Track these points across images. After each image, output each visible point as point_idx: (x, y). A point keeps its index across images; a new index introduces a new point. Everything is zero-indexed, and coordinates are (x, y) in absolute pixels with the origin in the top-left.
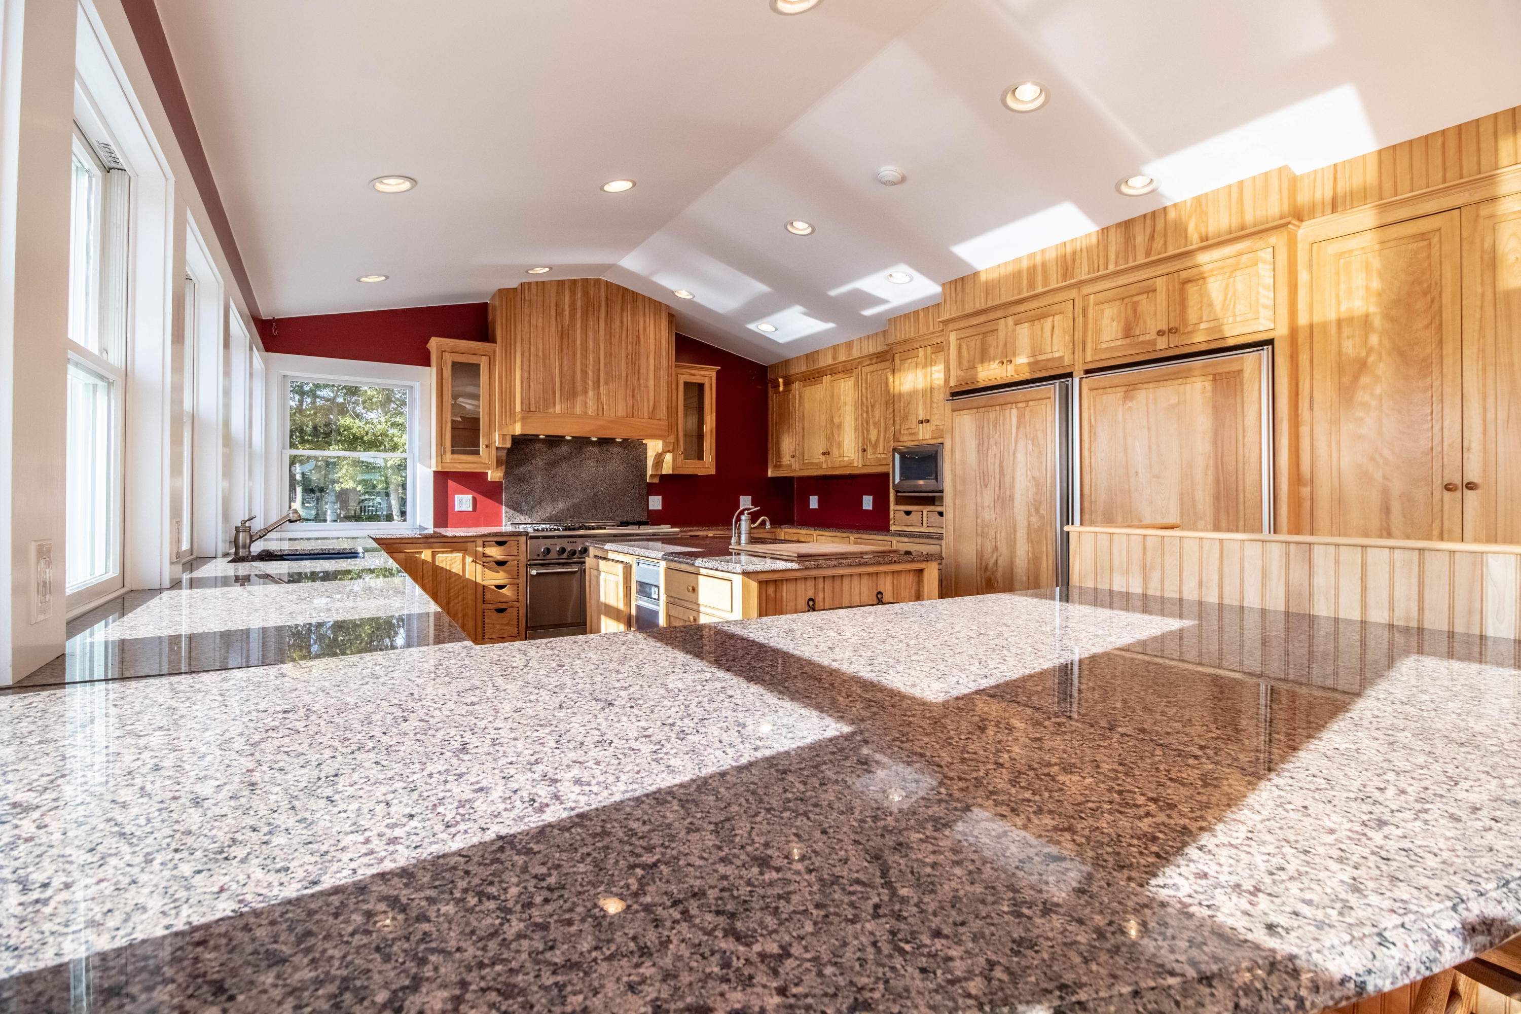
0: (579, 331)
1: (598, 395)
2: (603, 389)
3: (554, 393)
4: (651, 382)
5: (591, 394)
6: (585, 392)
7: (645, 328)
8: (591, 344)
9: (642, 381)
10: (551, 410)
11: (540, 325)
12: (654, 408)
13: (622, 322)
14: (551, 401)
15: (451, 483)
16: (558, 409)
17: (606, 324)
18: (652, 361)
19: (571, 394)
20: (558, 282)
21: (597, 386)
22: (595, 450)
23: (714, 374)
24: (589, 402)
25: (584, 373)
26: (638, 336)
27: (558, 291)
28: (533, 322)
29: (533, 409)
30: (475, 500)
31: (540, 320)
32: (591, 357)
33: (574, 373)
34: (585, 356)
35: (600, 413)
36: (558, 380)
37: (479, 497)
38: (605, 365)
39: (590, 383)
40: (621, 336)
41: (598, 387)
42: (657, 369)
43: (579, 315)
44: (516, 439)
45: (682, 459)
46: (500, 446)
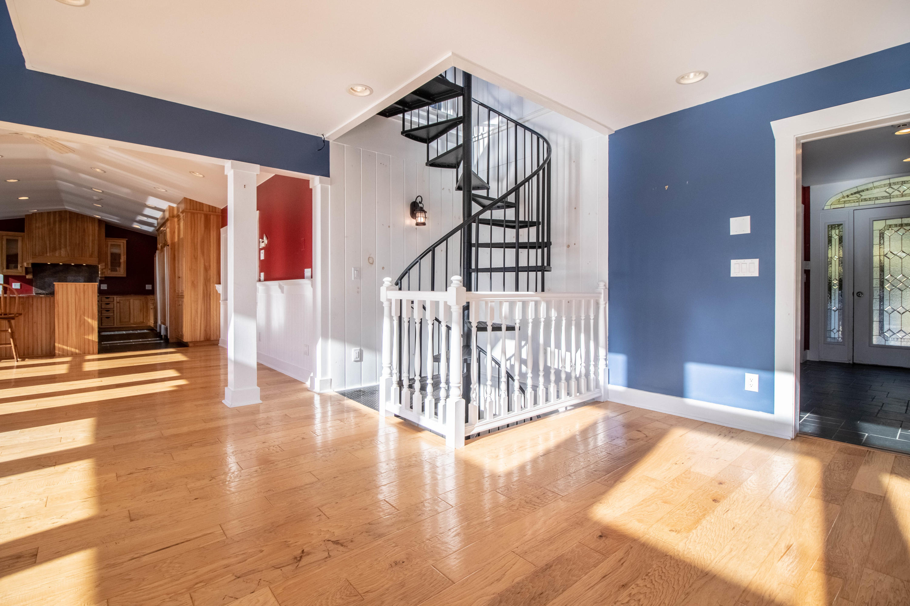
0: (57, 228)
1: (66, 250)
2: (68, 248)
3: (46, 249)
4: (91, 245)
5: (63, 249)
6: (60, 249)
7: (87, 226)
8: (63, 232)
9: (86, 245)
10: (45, 255)
12: (91, 253)
13: (77, 225)
14: (45, 252)
15: (10, 279)
16: (48, 255)
17: (69, 226)
18: (91, 238)
19: (54, 250)
21: (65, 247)
22: (76, 268)
23: (125, 242)
24: (62, 252)
25: (60, 242)
26: (84, 230)
27: (48, 215)
28: (38, 225)
29: (37, 254)
30: (21, 285)
31: (41, 225)
32: (63, 237)
33: (55, 243)
34: (60, 237)
35: (67, 256)
36: (48, 245)
37: (22, 283)
38: (69, 240)
39: (63, 246)
40: (76, 230)
42: (93, 241)
43: (57, 223)
44: (33, 265)
45: (109, 271)
46: (27, 267)
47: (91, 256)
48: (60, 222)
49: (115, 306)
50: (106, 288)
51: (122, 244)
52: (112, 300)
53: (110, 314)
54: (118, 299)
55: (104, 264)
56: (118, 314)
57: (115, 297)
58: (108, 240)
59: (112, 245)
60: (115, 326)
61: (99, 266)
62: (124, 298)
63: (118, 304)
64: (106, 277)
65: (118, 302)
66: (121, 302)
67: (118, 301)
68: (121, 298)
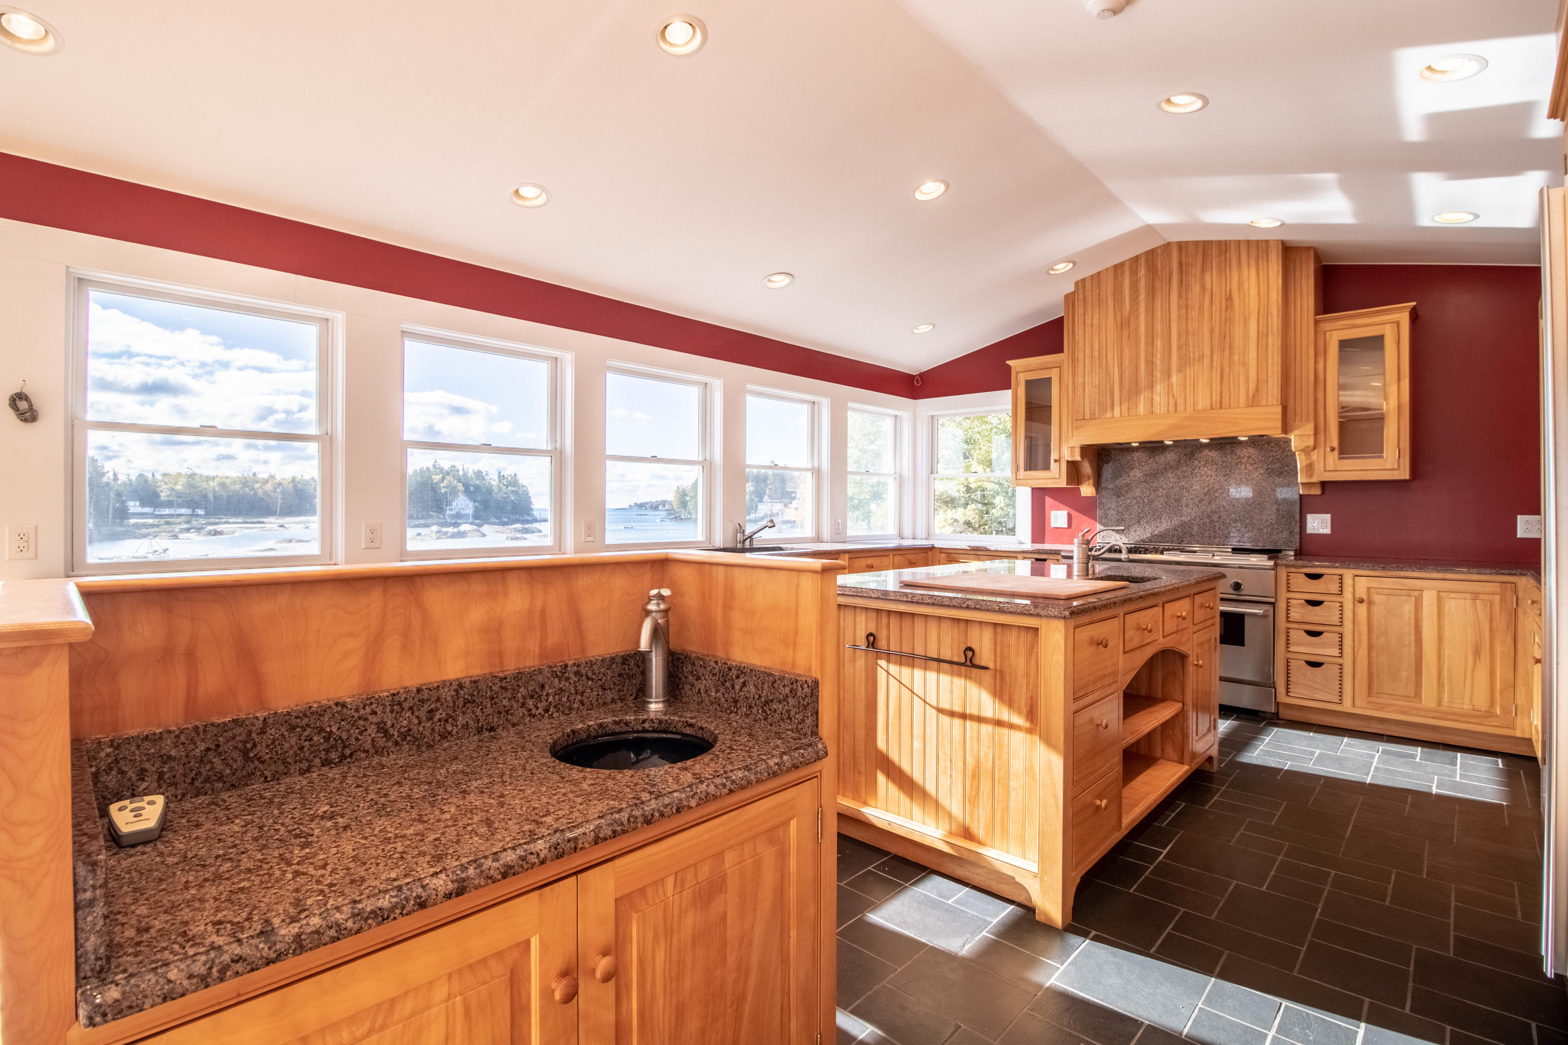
0: (1142, 317)
1: (1170, 388)
2: (1174, 379)
3: (1112, 394)
4: (1253, 355)
5: (1158, 388)
6: (1151, 386)
7: (1240, 285)
8: (1158, 326)
9: (1236, 358)
10: (1109, 415)
11: (1096, 322)
12: (1257, 389)
13: (1203, 287)
14: (1109, 404)
15: (1049, 501)
16: (1117, 412)
17: (1180, 296)
18: (1253, 327)
19: (1133, 391)
20: (1116, 267)
21: (1168, 374)
22: (1213, 454)
23: (1405, 318)
24: (1157, 398)
25: (1150, 363)
26: (1229, 298)
27: (1115, 277)
28: (1088, 321)
29: (1087, 417)
30: (1070, 517)
31: (1096, 317)
32: (1159, 343)
33: (1137, 368)
34: (1151, 343)
35: (1172, 409)
36: (1117, 378)
37: (1074, 513)
38: (1179, 348)
39: (1158, 374)
40: (1201, 308)
41: (1169, 377)
42: (1262, 336)
43: (1142, 296)
44: (1086, 450)
45: (1333, 458)
46: (1070, 459)
47: (1254, 401)
48: (1152, 292)
49: (1348, 614)
50: (1327, 531)
51: (1389, 333)
52: (1334, 588)
53: (1323, 649)
54: (1363, 584)
55: (1309, 428)
56: (1363, 652)
57: (1348, 574)
58: (1326, 326)
59: (1344, 345)
60: (1347, 706)
61: (1292, 438)
62: (1388, 583)
63: (1362, 609)
64: (1324, 484)
65: (1361, 601)
66: (1376, 598)
67: (1362, 593)
68: (1375, 583)
